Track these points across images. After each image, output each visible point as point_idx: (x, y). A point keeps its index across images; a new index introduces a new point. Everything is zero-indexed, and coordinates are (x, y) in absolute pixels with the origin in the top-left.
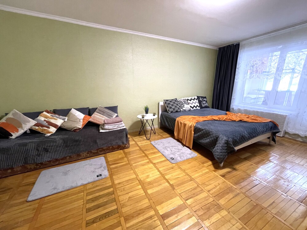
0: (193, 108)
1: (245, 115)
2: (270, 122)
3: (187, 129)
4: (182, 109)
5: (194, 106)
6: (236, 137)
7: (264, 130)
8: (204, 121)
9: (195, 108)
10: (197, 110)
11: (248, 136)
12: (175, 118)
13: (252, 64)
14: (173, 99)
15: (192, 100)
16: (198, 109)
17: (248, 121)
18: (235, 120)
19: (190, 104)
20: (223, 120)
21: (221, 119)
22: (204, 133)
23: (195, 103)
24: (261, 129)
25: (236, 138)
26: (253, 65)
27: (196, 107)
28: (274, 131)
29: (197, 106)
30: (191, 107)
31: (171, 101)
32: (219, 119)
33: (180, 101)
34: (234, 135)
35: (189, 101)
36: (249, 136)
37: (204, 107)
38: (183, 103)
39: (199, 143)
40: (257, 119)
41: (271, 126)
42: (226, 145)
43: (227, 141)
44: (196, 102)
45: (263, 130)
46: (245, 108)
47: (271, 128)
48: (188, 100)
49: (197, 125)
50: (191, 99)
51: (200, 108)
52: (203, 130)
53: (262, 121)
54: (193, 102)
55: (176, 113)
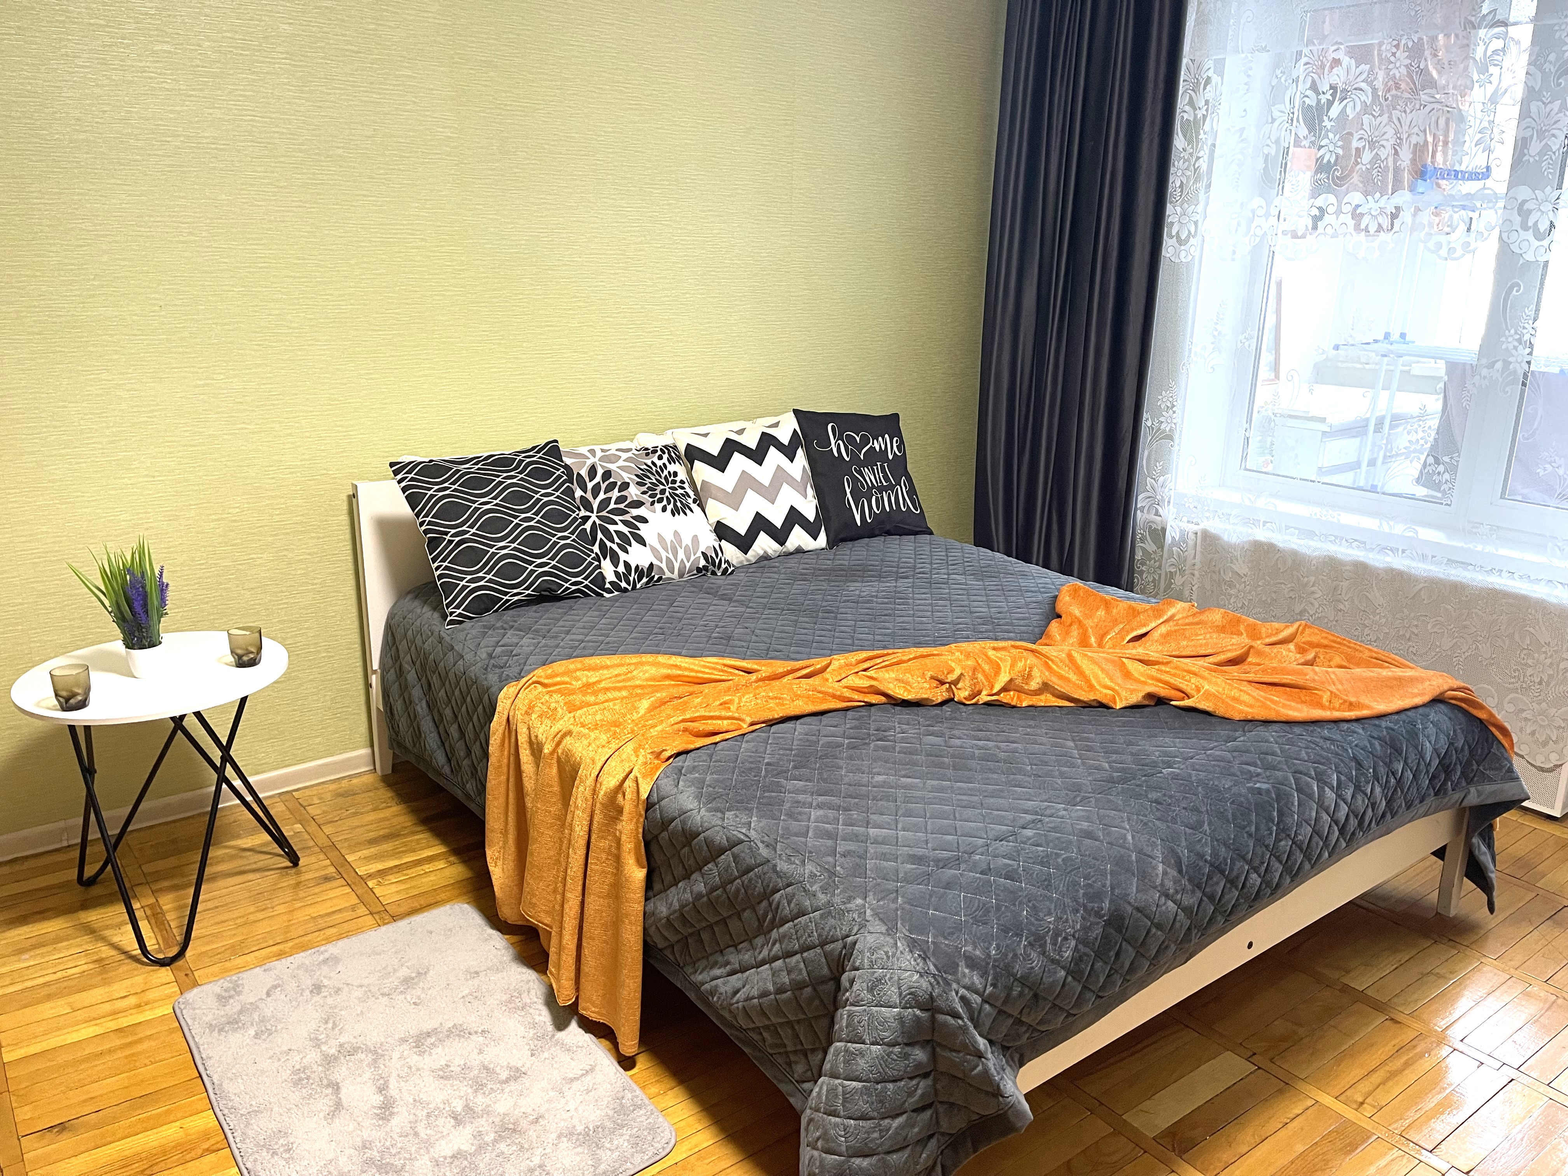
0: (744, 543)
1: (1222, 629)
2: (1438, 700)
3: (580, 830)
4: (615, 561)
5: (760, 523)
6: (1037, 941)
7: (1361, 803)
8: (771, 723)
9: (764, 544)
10: (792, 562)
11: (1187, 910)
12: (492, 678)
13: (1304, 86)
14: (507, 449)
15: (738, 461)
16: (799, 551)
17: (1221, 711)
18: (1102, 694)
19: (712, 505)
20: (984, 698)
21: (961, 694)
22: (723, 886)
23: (770, 493)
24: (1330, 795)
25: (1036, 961)
26: (1311, 101)
27: (780, 535)
28: (1474, 798)
29: (794, 517)
30: (722, 531)
31: (476, 483)
32: (940, 695)
33: (593, 471)
34: (1014, 929)
35: (703, 472)
36: (1189, 900)
37: (870, 531)
38: (634, 492)
39: (692, 996)
40: (1313, 675)
41: (1443, 748)
42: (919, 1055)
43: (930, 1005)
44: (780, 476)
45: (1352, 811)
46: (1262, 535)
47: (1445, 767)
48: (693, 454)
49: (667, 785)
50: (731, 447)
51: (822, 540)
52: (715, 852)
53: (1351, 706)
54: (746, 482)
55: (531, 612)
